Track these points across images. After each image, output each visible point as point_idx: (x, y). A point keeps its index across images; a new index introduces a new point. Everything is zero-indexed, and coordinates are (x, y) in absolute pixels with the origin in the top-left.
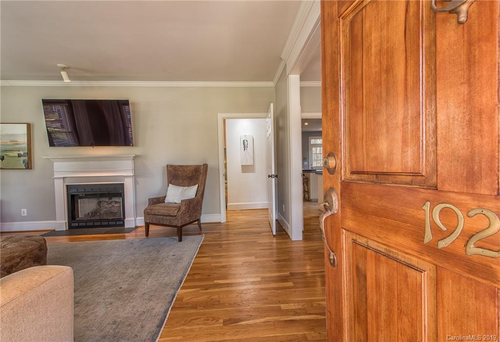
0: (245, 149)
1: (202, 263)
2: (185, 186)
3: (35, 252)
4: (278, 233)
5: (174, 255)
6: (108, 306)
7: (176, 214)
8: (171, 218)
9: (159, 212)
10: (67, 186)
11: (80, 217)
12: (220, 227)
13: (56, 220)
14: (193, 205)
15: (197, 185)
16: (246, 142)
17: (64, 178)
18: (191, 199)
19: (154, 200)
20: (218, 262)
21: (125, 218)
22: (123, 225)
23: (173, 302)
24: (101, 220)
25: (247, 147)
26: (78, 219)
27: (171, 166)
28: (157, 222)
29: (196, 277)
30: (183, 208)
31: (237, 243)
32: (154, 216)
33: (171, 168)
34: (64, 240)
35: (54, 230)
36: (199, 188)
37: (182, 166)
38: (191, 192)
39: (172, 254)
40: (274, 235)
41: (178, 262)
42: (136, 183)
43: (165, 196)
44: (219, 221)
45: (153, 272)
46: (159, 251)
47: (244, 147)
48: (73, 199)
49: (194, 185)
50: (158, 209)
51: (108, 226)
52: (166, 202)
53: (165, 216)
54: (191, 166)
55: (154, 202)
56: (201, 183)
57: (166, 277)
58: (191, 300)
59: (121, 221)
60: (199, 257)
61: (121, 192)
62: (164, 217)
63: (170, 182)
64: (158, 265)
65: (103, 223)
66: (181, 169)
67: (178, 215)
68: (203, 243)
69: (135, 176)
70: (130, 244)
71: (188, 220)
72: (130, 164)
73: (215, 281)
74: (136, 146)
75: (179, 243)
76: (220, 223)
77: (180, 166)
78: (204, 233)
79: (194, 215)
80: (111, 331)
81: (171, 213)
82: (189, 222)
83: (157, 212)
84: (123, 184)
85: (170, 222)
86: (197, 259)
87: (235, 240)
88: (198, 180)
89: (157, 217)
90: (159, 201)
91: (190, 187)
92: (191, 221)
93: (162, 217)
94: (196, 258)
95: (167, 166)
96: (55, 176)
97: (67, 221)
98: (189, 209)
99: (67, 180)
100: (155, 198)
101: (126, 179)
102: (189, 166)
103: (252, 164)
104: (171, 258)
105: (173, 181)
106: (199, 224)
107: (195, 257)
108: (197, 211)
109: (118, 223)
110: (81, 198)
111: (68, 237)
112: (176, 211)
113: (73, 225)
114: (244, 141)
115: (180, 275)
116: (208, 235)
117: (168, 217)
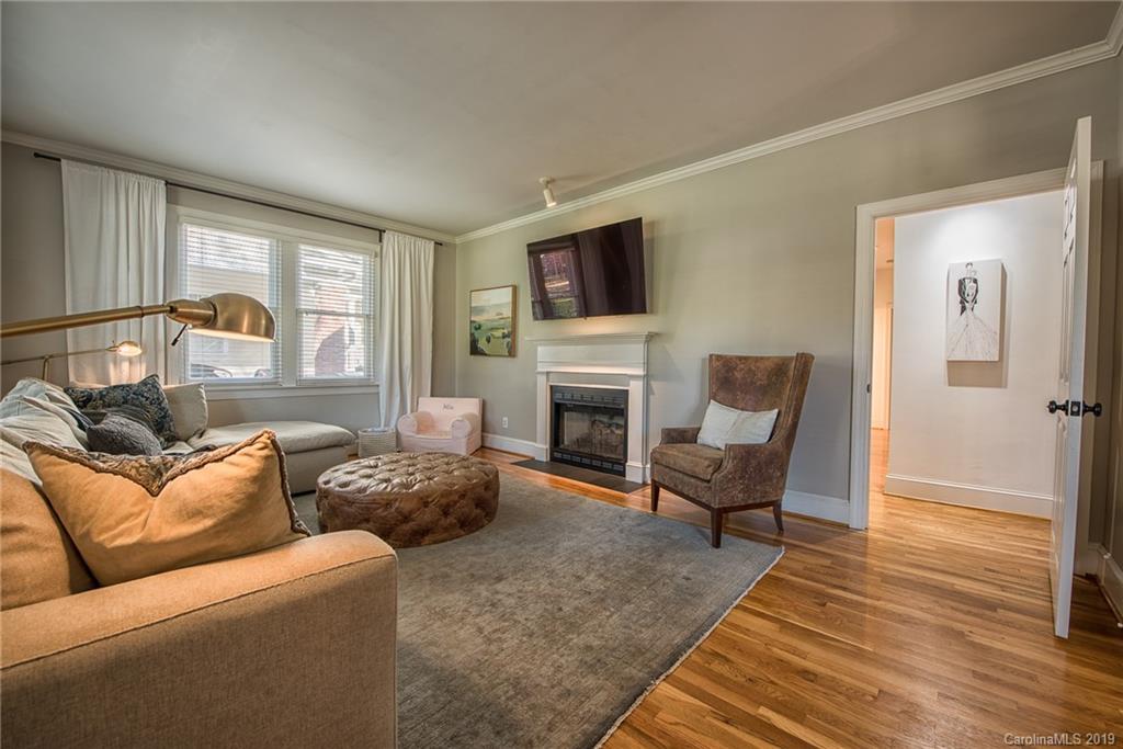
0: (964, 309)
1: (747, 631)
2: (747, 410)
3: (478, 490)
4: (1077, 632)
5: (688, 579)
6: (525, 639)
7: (709, 477)
8: (699, 483)
9: (675, 463)
10: (551, 387)
11: (566, 443)
12: (841, 539)
13: (535, 441)
14: (759, 463)
15: (776, 411)
16: (969, 286)
17: (548, 373)
18: (754, 446)
19: (674, 434)
20: (794, 651)
21: (626, 461)
22: (623, 474)
23: (634, 706)
24: (592, 456)
25: (975, 301)
26: (562, 446)
27: (719, 357)
28: (672, 485)
29: (717, 667)
30: (728, 465)
31: (885, 611)
32: (667, 470)
33: (718, 363)
34: (542, 479)
35: (533, 459)
36: (781, 419)
37: (746, 358)
38: (757, 427)
39: (684, 571)
40: (1060, 640)
41: (687, 601)
42: (648, 392)
43: (700, 429)
44: (846, 523)
45: (629, 602)
46: (661, 556)
47: (963, 301)
48: (558, 410)
49: (771, 409)
50: (679, 455)
51: (600, 469)
52: (699, 441)
53: (688, 475)
54: (768, 358)
55: (673, 438)
56: (788, 407)
57: (648, 627)
58: (677, 728)
59: (620, 464)
60: (745, 609)
61: (622, 406)
62: (686, 478)
63: (713, 397)
64: (645, 588)
65: (595, 463)
66: (742, 366)
67: (713, 481)
68: (774, 573)
69: (647, 378)
70: (618, 519)
71: (740, 498)
72: (638, 350)
73: (763, 711)
74: (652, 312)
75: (712, 550)
76: (848, 527)
77: (740, 358)
78: (786, 544)
79: (758, 488)
80: (503, 698)
81: (699, 471)
82: (743, 504)
83: (672, 462)
84: (627, 391)
85: (696, 492)
86: (739, 614)
87: (879, 599)
88: (781, 399)
89: (673, 473)
90: (682, 437)
91: (758, 415)
92: (750, 502)
93: (681, 475)
94: (736, 607)
95: (711, 356)
96: (539, 370)
97: (548, 446)
98: (745, 470)
99: (551, 376)
100: (674, 430)
101: (632, 382)
102: (762, 358)
103: (997, 359)
104: (680, 582)
105: (721, 395)
106: (778, 514)
107: (736, 603)
108: (771, 480)
109: (616, 467)
110: (569, 410)
111: (549, 475)
112: (710, 470)
113: (556, 455)
114: (961, 283)
115: (678, 640)
116: (797, 555)
117: (693, 480)
